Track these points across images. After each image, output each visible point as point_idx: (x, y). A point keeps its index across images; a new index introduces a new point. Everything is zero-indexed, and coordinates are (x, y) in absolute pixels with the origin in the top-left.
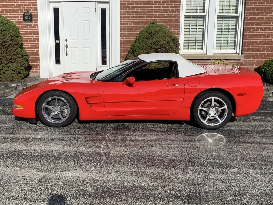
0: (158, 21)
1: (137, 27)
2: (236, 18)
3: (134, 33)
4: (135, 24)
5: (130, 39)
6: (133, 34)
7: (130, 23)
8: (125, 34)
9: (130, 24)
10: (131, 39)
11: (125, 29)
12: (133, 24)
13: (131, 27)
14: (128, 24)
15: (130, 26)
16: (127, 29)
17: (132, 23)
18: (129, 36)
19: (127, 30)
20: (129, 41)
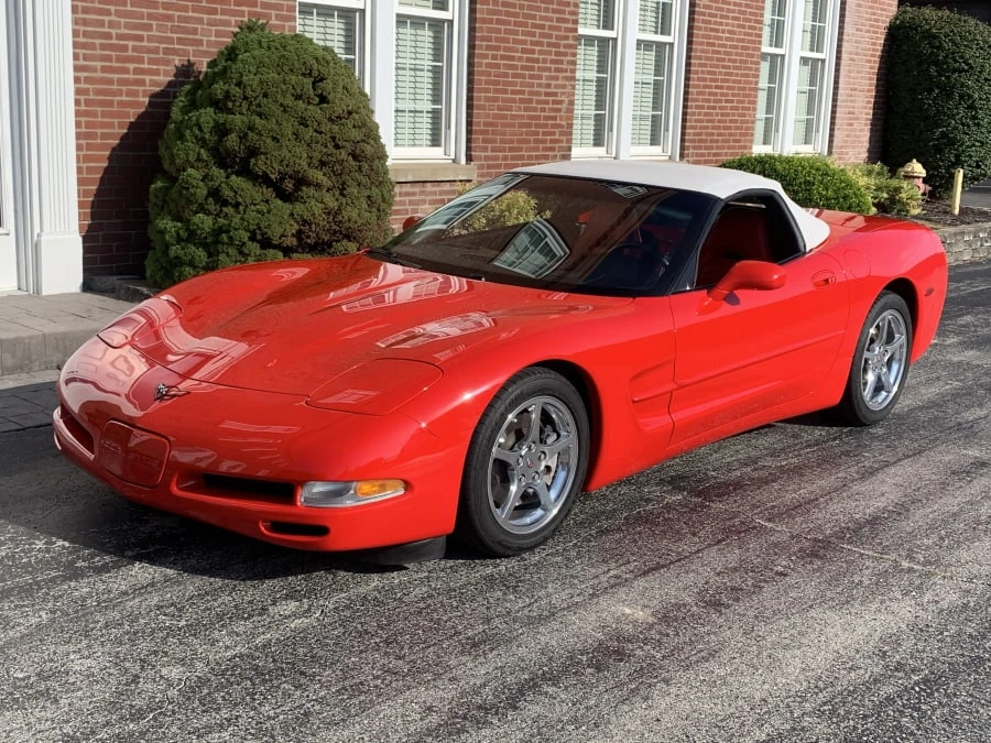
0: (224, 17)
1: (140, 38)
2: (436, 25)
3: (131, 66)
4: (136, 27)
5: (114, 93)
6: (126, 71)
7: (113, 18)
8: (94, 70)
9: (111, 24)
10: (119, 93)
11: (92, 46)
12: (127, 26)
13: (120, 37)
14: (101, 24)
15: (113, 32)
16: (103, 47)
17: (122, 20)
18: (110, 82)
19: (99, 52)
20: (110, 103)
